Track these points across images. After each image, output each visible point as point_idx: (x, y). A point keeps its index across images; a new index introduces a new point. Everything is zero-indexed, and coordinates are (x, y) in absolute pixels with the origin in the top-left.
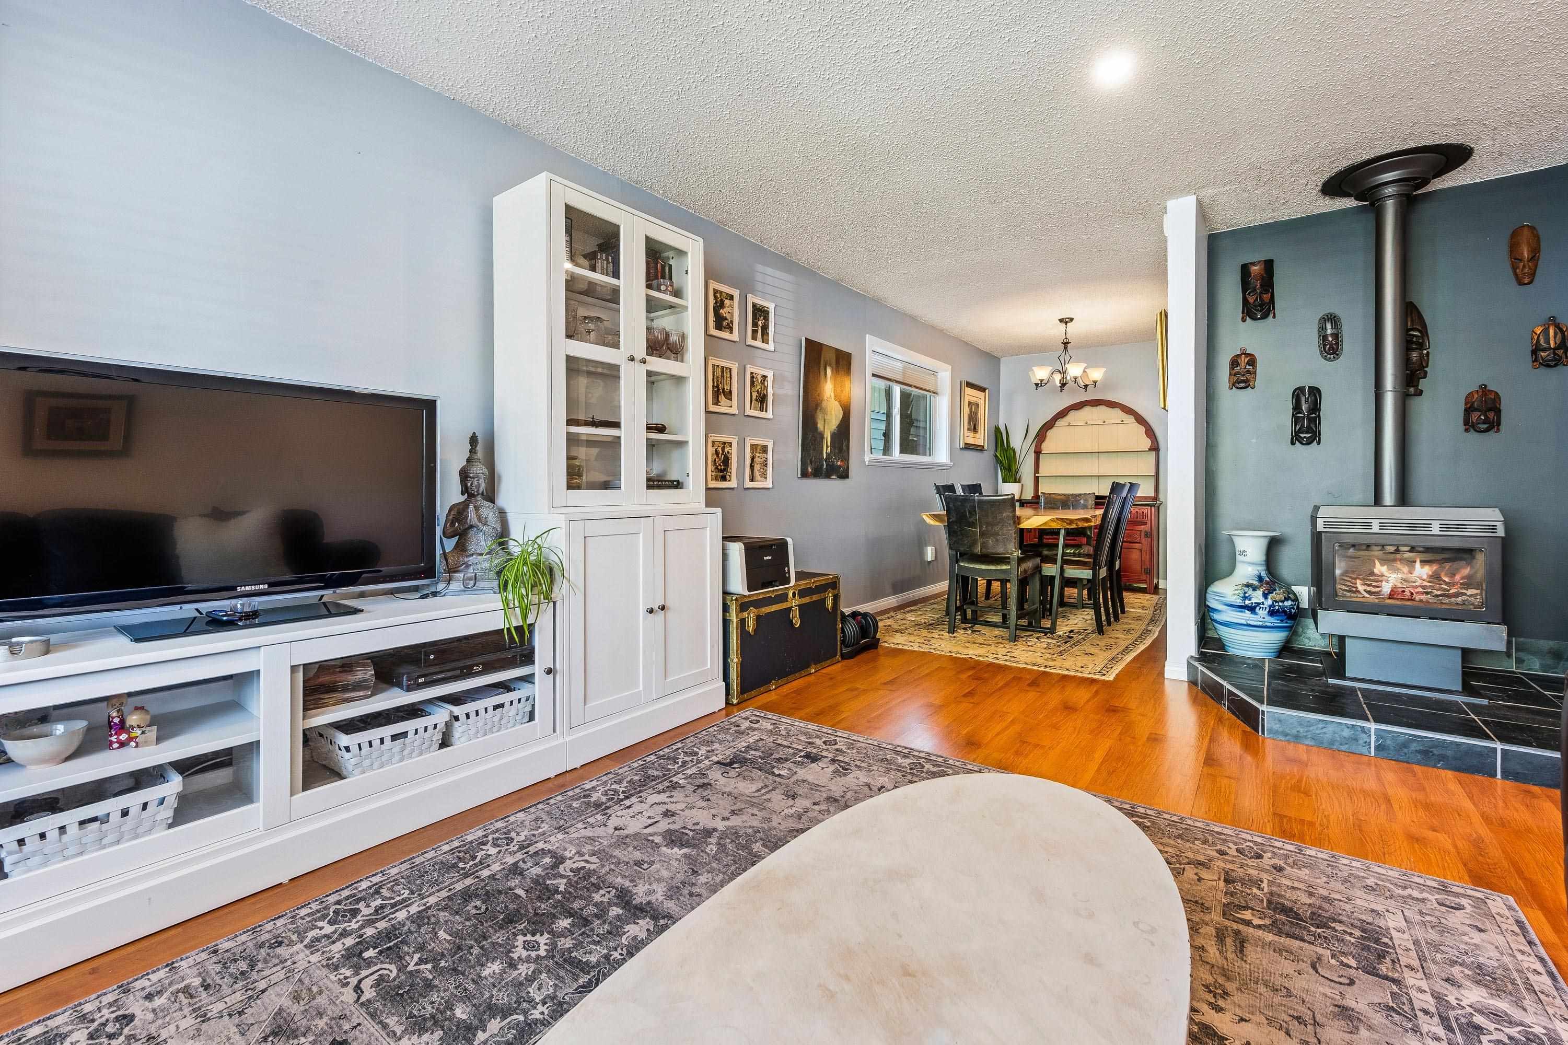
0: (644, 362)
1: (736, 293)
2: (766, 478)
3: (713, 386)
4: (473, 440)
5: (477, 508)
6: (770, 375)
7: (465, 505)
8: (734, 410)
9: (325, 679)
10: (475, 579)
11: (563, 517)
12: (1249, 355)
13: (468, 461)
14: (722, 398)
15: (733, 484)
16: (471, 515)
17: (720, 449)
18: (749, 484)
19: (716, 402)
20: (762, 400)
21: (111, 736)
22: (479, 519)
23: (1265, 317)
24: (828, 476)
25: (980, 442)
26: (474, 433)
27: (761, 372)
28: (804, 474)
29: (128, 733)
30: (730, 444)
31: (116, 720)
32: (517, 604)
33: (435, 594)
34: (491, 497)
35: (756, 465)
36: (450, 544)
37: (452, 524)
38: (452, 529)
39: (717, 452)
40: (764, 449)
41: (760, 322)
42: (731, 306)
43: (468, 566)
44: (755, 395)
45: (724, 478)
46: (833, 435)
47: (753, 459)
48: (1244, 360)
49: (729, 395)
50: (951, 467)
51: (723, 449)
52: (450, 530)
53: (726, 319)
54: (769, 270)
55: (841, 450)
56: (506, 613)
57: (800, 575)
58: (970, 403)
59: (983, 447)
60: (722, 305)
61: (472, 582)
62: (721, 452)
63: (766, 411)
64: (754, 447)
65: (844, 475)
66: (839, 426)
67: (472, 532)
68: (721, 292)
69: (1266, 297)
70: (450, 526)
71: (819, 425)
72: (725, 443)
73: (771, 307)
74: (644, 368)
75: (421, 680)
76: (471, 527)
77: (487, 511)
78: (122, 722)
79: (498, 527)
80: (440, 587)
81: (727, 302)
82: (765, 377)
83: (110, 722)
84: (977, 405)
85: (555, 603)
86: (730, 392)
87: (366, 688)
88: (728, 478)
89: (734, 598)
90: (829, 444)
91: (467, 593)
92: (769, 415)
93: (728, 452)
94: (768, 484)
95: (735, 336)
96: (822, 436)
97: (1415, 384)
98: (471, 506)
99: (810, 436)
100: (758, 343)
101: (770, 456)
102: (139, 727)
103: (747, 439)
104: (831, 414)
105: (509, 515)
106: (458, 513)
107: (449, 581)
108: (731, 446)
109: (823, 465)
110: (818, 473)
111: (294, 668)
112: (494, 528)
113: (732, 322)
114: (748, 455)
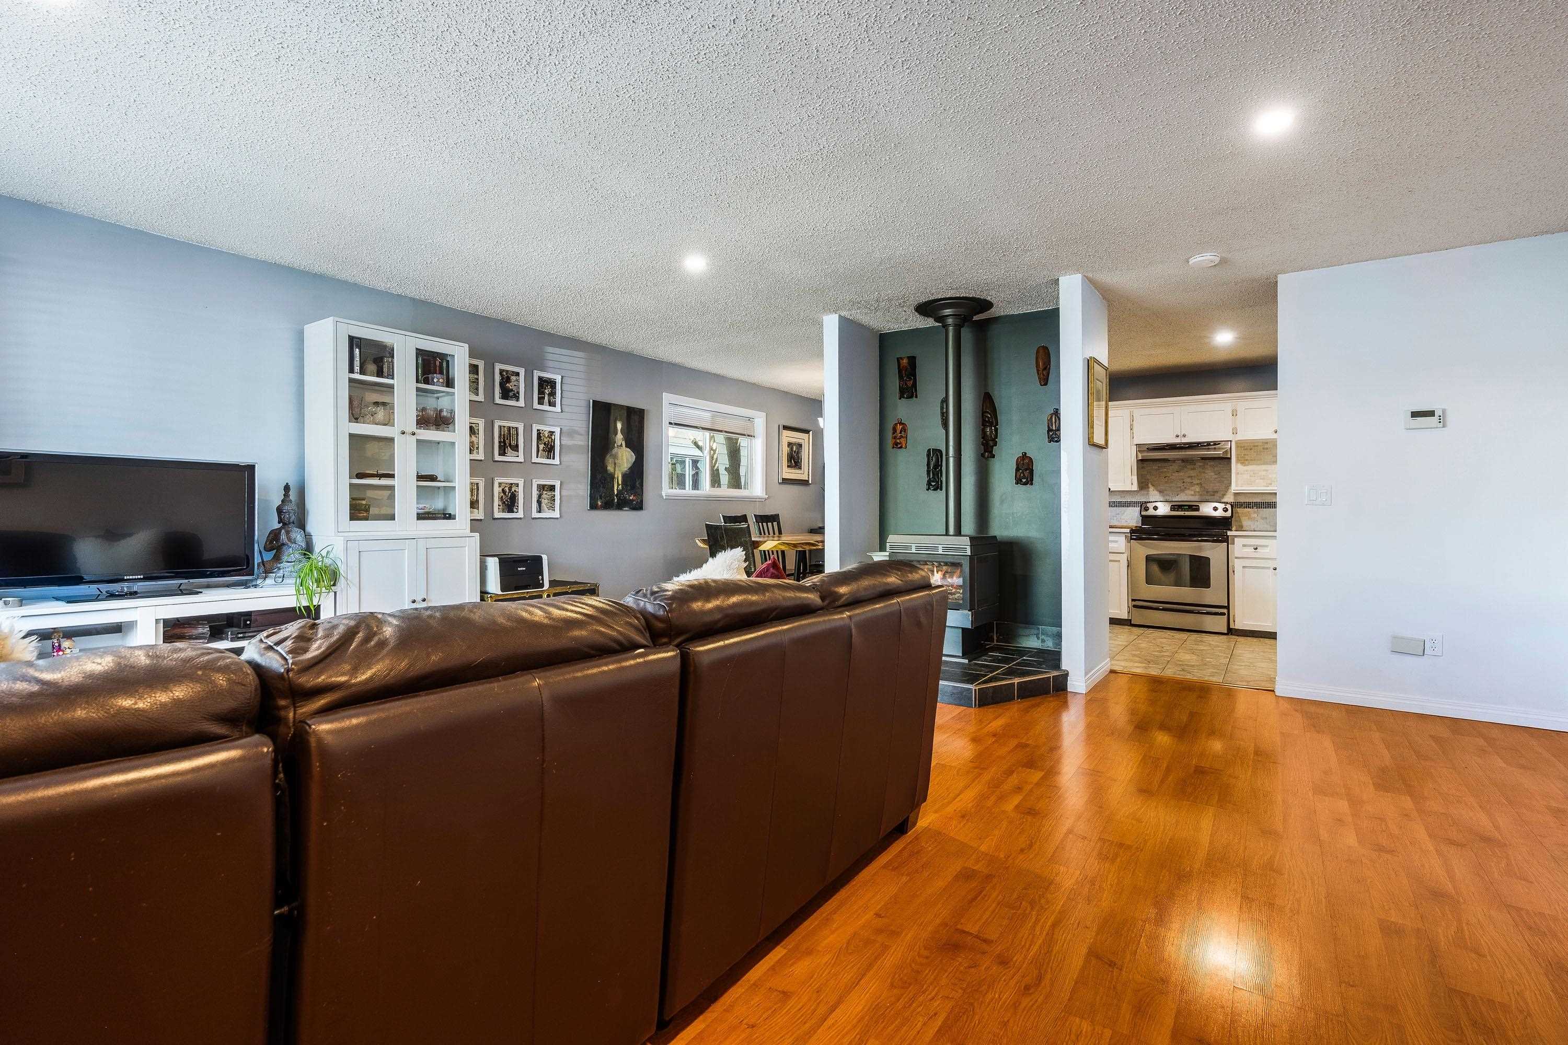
0: (414, 434)
1: (522, 371)
2: (554, 510)
3: (500, 442)
4: (287, 488)
5: (288, 533)
6: (557, 430)
7: (280, 530)
8: (521, 459)
9: (178, 631)
10: (283, 577)
11: (342, 538)
12: (903, 424)
13: (283, 501)
14: (509, 450)
15: (520, 514)
16: (283, 537)
17: (507, 489)
18: (535, 514)
19: (503, 453)
20: (549, 450)
21: (54, 652)
22: (289, 539)
23: (911, 397)
24: (619, 507)
25: (805, 477)
26: (287, 484)
27: (546, 429)
28: (593, 507)
29: (63, 651)
30: (517, 485)
31: (57, 644)
32: (305, 593)
33: (256, 586)
34: (302, 526)
35: (543, 500)
36: (268, 556)
37: (271, 542)
38: (270, 545)
39: (504, 491)
40: (552, 488)
41: (546, 391)
42: (518, 381)
43: (279, 569)
44: (541, 447)
45: (510, 510)
46: (625, 476)
47: (540, 496)
48: (899, 427)
49: (516, 448)
50: (766, 499)
51: (510, 489)
52: (269, 546)
53: (512, 390)
54: (557, 350)
55: (633, 487)
56: (297, 598)
57: (553, 583)
58: (790, 444)
59: (808, 481)
60: (508, 380)
61: (281, 579)
62: (508, 491)
63: (554, 459)
64: (542, 488)
65: (638, 506)
66: (631, 469)
67: (285, 548)
68: (507, 371)
69: (910, 383)
70: (269, 544)
71: (609, 468)
72: (512, 484)
73: (558, 379)
74: (414, 438)
75: (240, 635)
76: (283, 544)
77: (298, 535)
78: (60, 645)
79: (304, 545)
80: (259, 582)
81: (513, 378)
82: (552, 433)
83: (53, 646)
84: (800, 446)
85: (335, 593)
86: (517, 446)
87: (205, 638)
88: (515, 510)
89: (489, 596)
90: (620, 483)
91: (277, 586)
92: (557, 461)
93: (515, 491)
94: (556, 514)
95: (521, 403)
96: (612, 477)
97: (990, 450)
98: (283, 531)
99: (599, 476)
100: (546, 407)
101: (557, 493)
102: (69, 648)
103: (534, 480)
104: (622, 459)
105: (313, 537)
106: (274, 536)
107: (265, 578)
108: (518, 486)
109: (614, 499)
110: (608, 506)
111: (157, 621)
112: (299, 545)
113: (518, 393)
114: (535, 493)
